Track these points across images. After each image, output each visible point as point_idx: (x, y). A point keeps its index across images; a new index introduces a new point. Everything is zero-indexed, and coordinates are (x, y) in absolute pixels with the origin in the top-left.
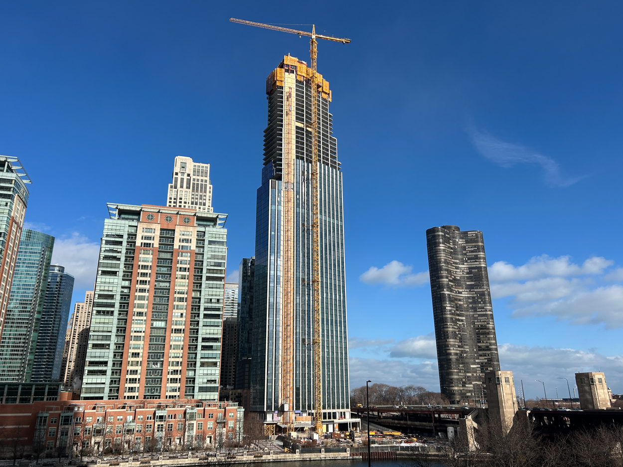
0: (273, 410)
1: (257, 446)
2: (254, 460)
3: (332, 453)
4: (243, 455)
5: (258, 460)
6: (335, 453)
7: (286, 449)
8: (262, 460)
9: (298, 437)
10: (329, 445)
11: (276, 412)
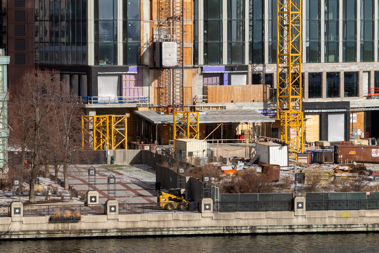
0: (120, 63)
1: (62, 184)
2: (49, 232)
3: (334, 213)
4: (9, 215)
5: (63, 232)
6: (344, 213)
7: (165, 197)
8: (80, 231)
9: (211, 157)
10: (323, 183)
11: (133, 69)
